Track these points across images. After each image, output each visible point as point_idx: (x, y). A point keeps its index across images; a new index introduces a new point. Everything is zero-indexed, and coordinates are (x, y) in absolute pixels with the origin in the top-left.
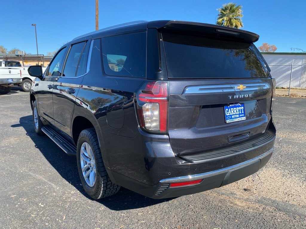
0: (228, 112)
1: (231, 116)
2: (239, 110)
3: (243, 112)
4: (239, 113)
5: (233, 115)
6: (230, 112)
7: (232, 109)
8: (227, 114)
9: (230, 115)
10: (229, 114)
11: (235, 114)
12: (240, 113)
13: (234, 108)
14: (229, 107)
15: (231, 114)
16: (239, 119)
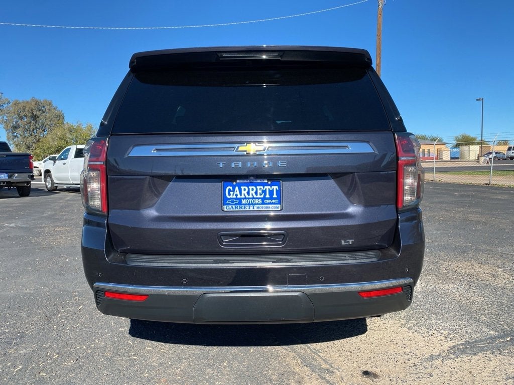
0: (232, 193)
1: (240, 199)
2: (264, 192)
3: (275, 196)
4: (262, 196)
5: (245, 198)
6: (238, 193)
7: (243, 188)
8: (229, 195)
9: (236, 199)
10: (234, 197)
11: (251, 196)
12: (268, 196)
13: (250, 188)
14: (235, 183)
15: (239, 196)
16: (258, 208)
